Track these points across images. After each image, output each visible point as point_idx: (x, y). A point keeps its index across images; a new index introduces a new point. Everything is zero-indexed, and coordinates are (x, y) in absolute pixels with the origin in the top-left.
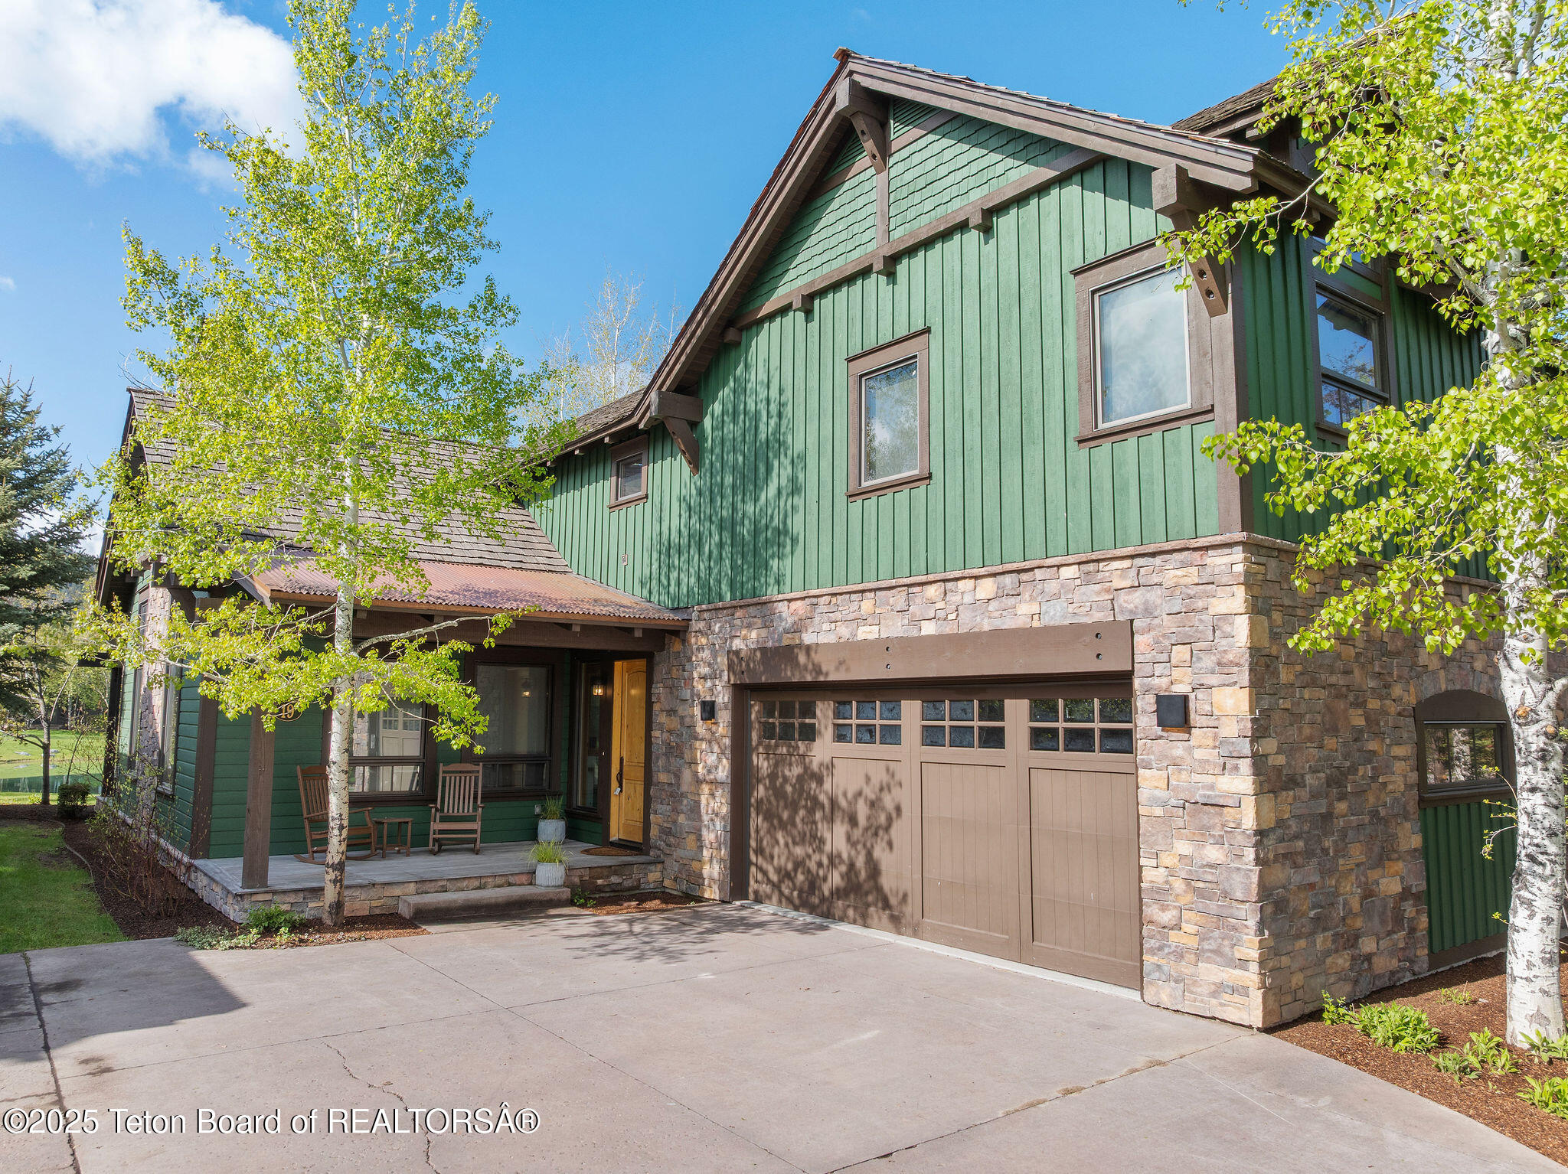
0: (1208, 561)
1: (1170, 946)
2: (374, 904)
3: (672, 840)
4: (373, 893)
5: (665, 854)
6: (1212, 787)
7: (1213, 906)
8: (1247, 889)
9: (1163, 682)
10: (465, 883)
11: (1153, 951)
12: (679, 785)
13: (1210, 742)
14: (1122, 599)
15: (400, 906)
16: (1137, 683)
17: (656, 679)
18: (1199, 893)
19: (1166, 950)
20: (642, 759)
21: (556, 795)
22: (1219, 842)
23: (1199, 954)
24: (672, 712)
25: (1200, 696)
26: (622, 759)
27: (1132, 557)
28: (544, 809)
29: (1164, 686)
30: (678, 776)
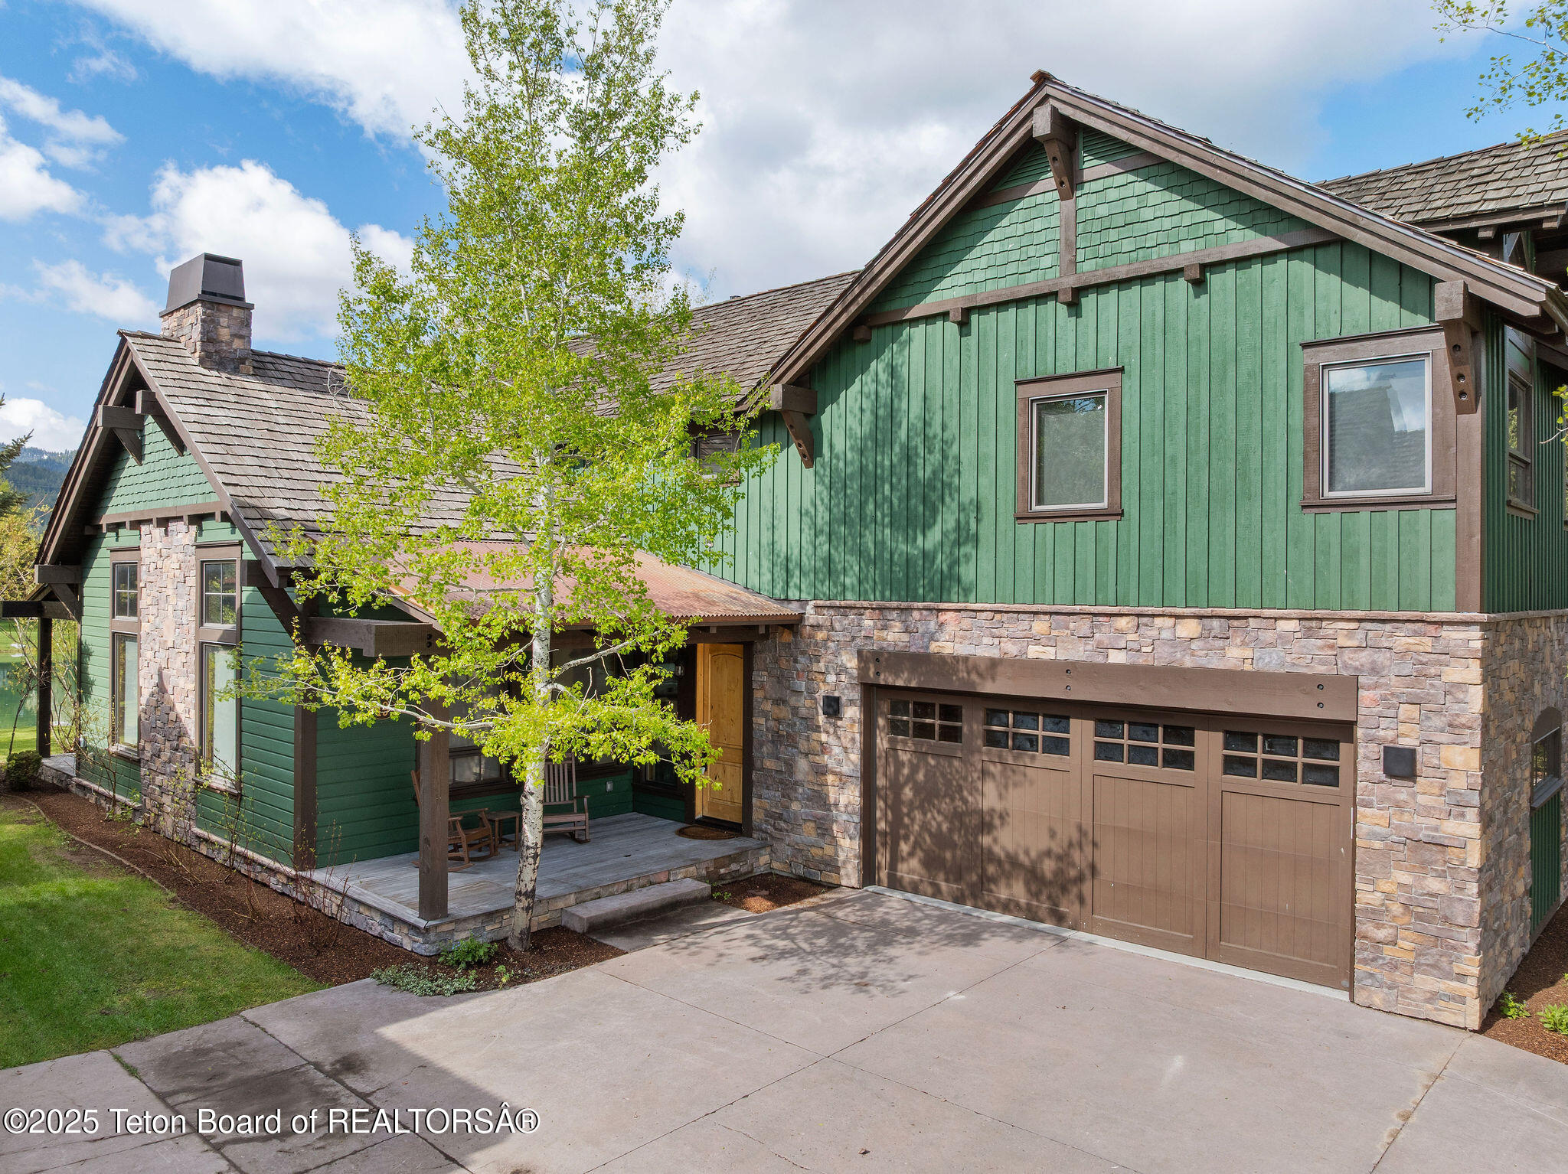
0: (1444, 634)
1: (1384, 959)
6: (1436, 829)
7: (1432, 928)
8: (1469, 916)
9: (1390, 734)
11: (1365, 962)
13: (1437, 791)
14: (1347, 655)
16: (1360, 732)
17: (756, 667)
18: (1420, 917)
19: (1381, 962)
22: (1442, 875)
23: (1414, 967)
24: (780, 702)
25: (1427, 750)
27: (1360, 620)
29: (1390, 739)
30: (790, 765)
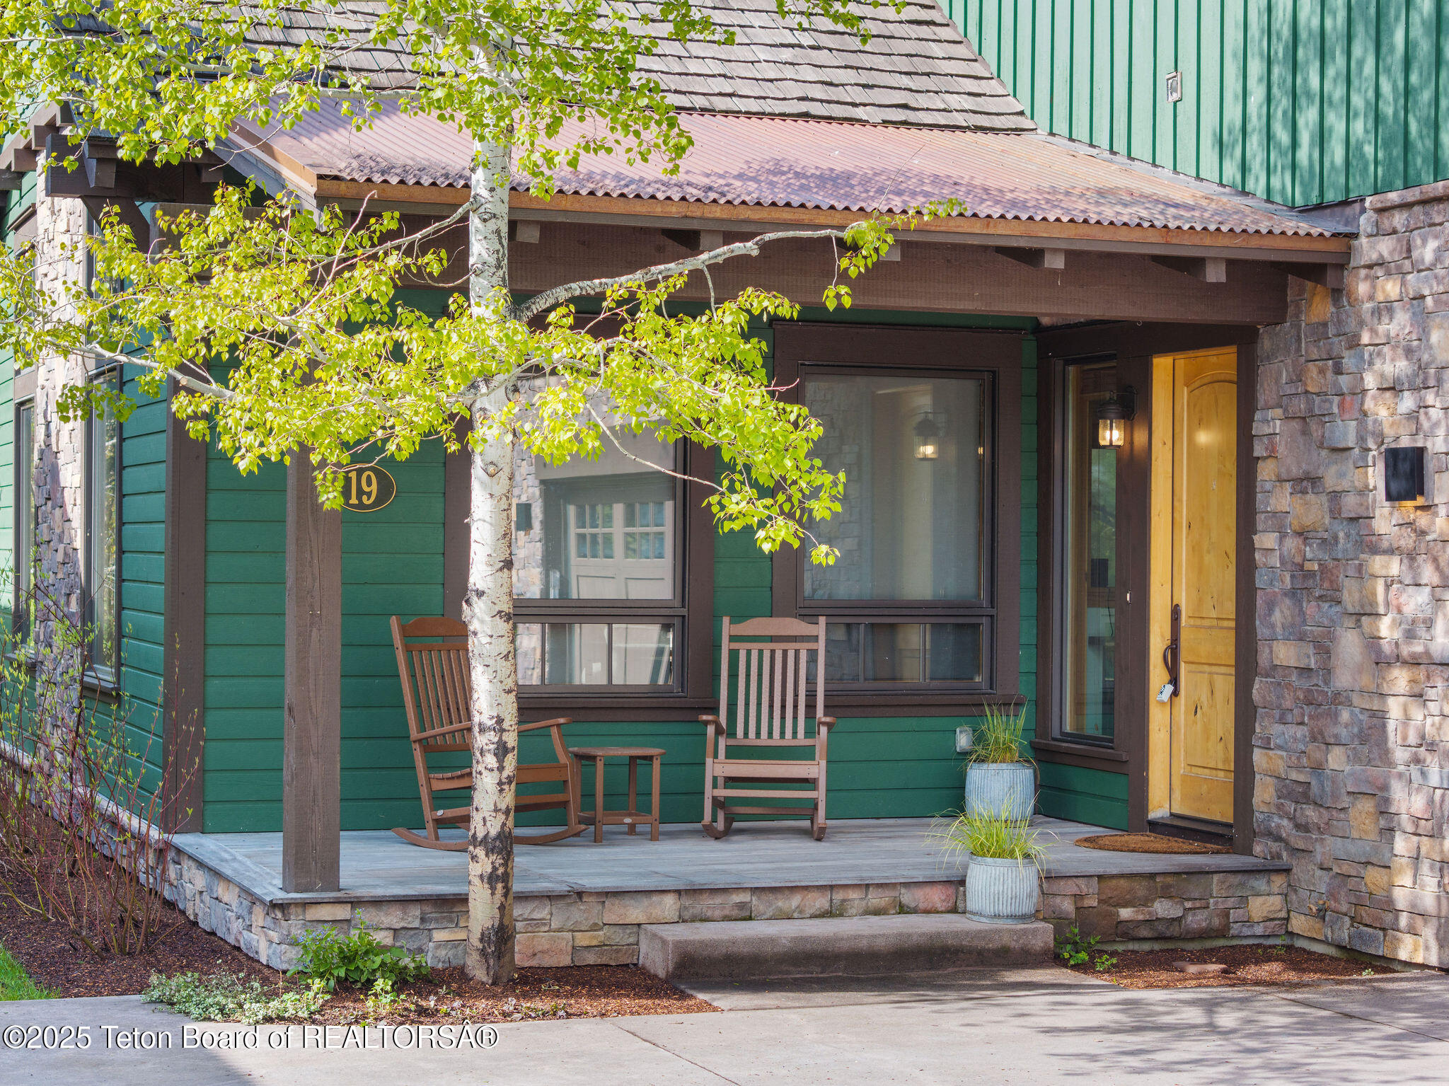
2: (583, 939)
3: (1311, 814)
4: (579, 913)
5: (1295, 851)
10: (795, 900)
12: (1328, 672)
15: (644, 947)
17: (1262, 399)
20: (1230, 608)
21: (1009, 704)
24: (1307, 482)
26: (1176, 612)
28: (979, 738)
30: (1324, 648)
